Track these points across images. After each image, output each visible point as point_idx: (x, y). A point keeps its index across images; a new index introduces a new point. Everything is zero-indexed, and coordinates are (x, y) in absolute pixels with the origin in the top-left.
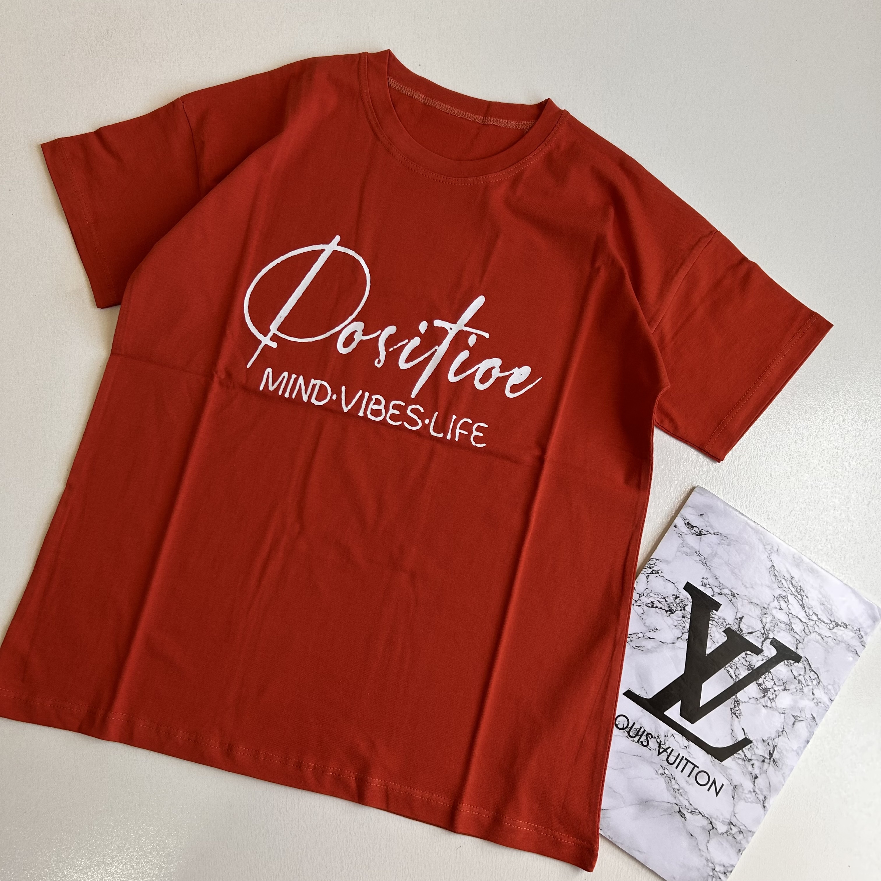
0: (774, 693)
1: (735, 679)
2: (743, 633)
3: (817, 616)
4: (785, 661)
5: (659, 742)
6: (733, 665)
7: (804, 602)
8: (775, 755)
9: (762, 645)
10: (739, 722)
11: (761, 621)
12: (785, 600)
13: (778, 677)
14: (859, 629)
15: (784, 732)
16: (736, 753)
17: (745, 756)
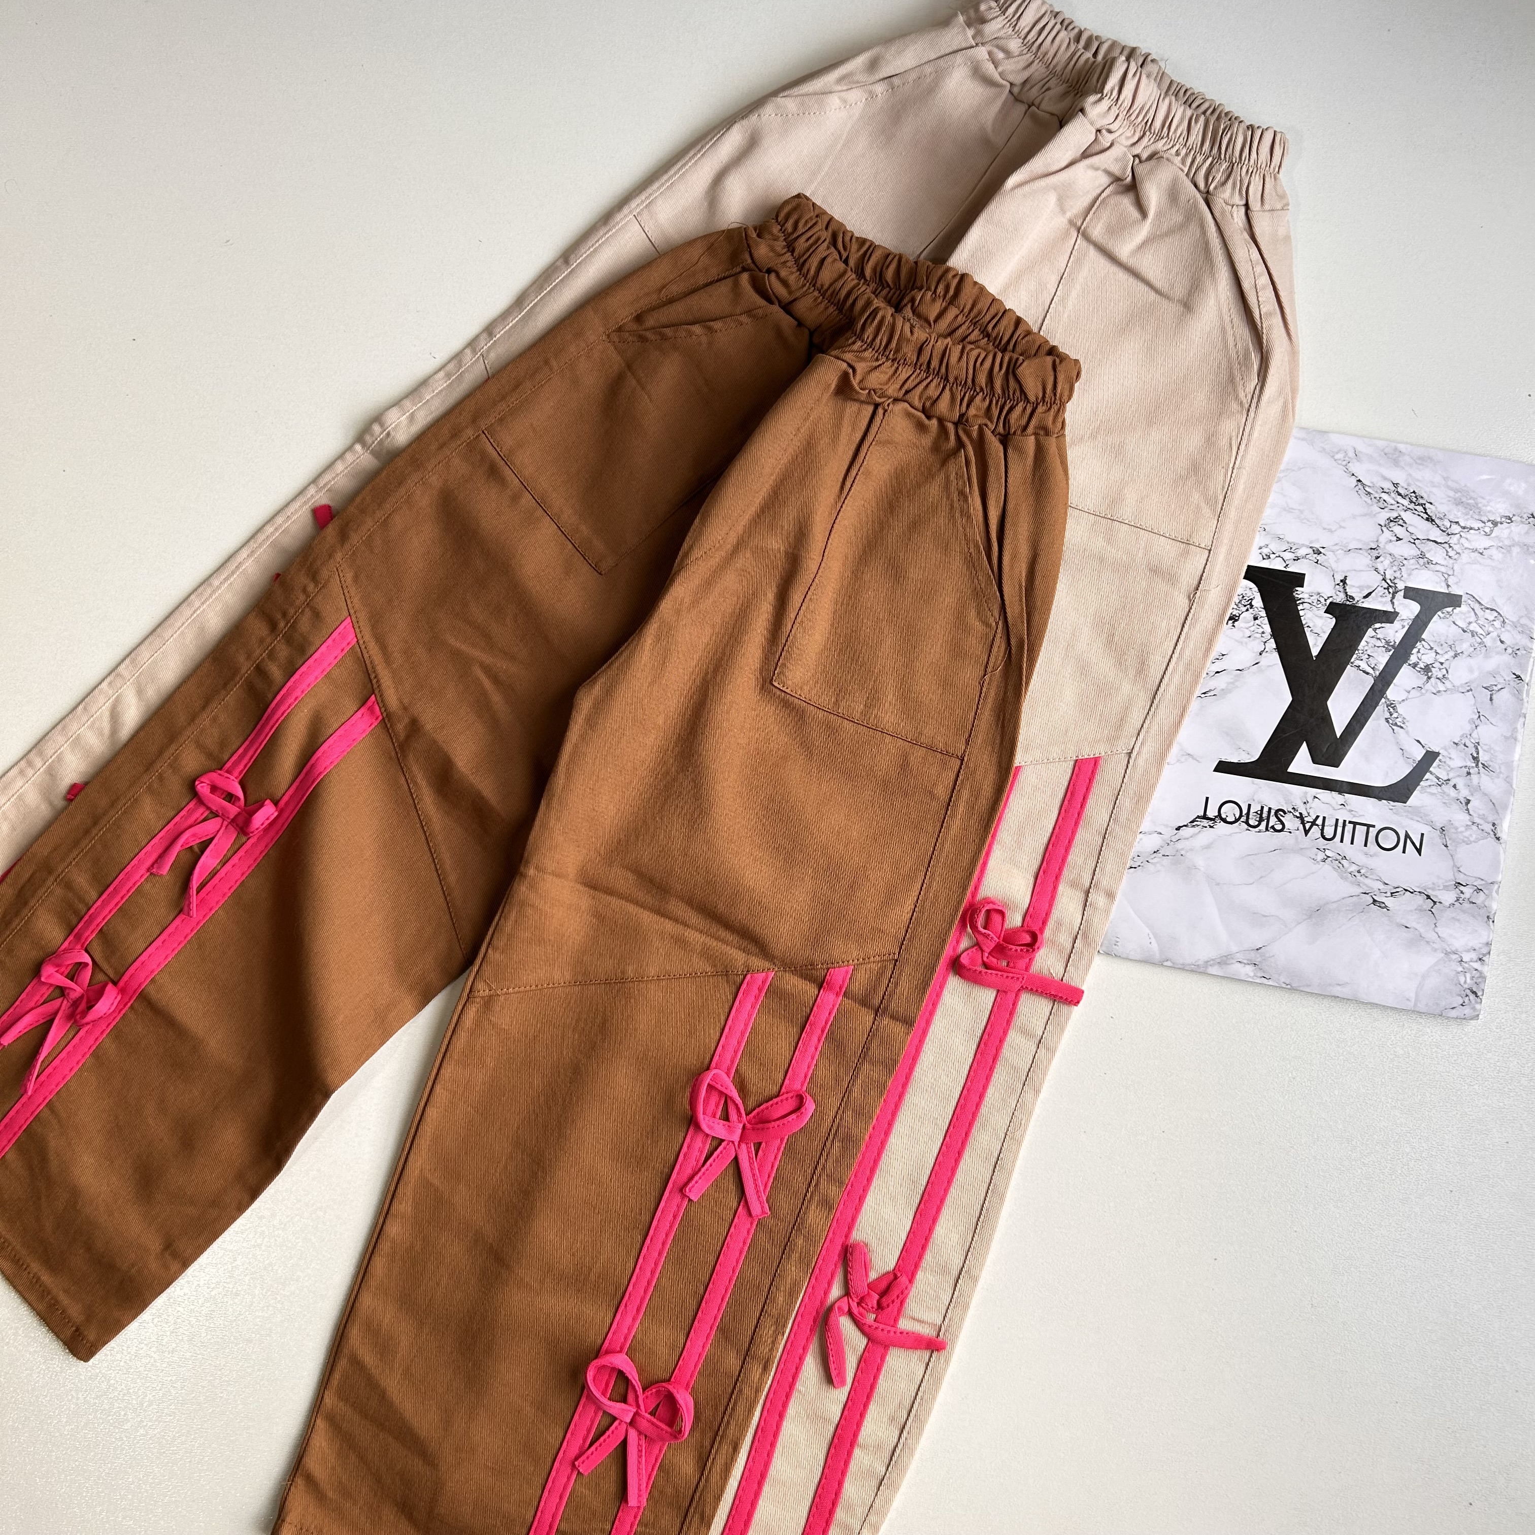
0: (1441, 667)
1: (1374, 674)
2: (1356, 600)
3: (1459, 525)
5: (1299, 815)
6: (1361, 655)
7: (1429, 513)
8: (1483, 758)
9: (1393, 606)
10: (1407, 733)
11: (1376, 570)
12: (1399, 523)
13: (1438, 640)
15: (1481, 716)
16: (1421, 780)
17: (1438, 778)
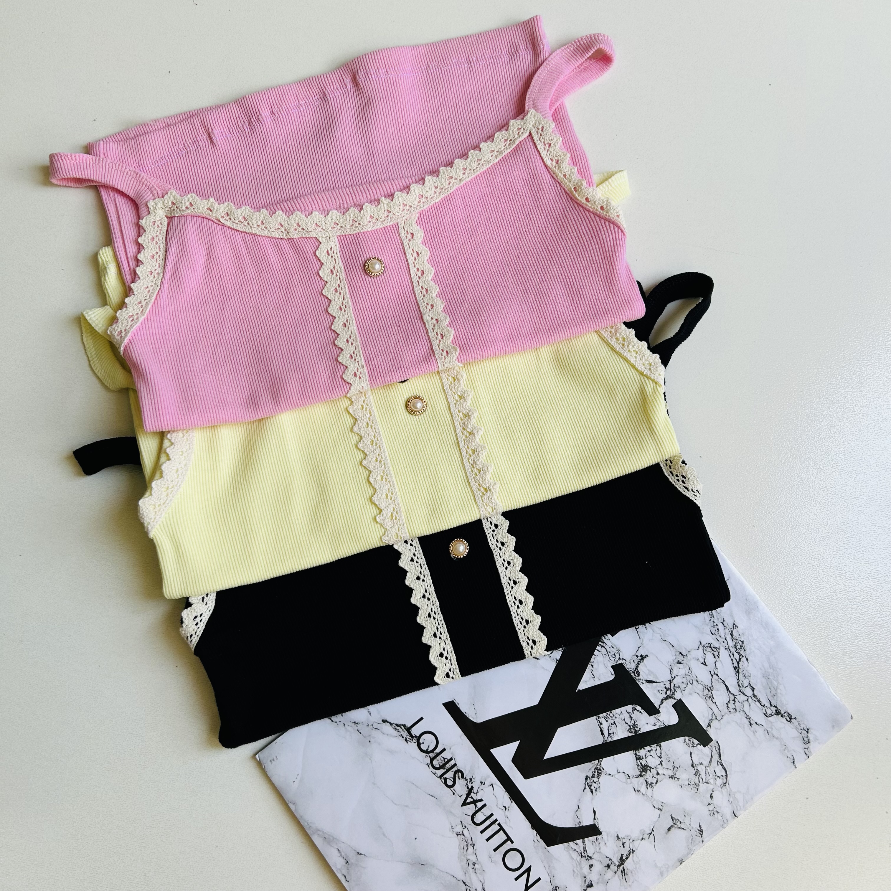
0: (656, 776)
1: (606, 739)
2: (639, 678)
3: (753, 691)
4: (687, 738)
5: (470, 787)
6: (609, 717)
7: (740, 665)
8: (627, 864)
9: (661, 704)
10: (592, 799)
11: (671, 670)
12: (714, 653)
13: (669, 756)
14: (808, 729)
15: (652, 835)
16: (572, 841)
17: (585, 850)
